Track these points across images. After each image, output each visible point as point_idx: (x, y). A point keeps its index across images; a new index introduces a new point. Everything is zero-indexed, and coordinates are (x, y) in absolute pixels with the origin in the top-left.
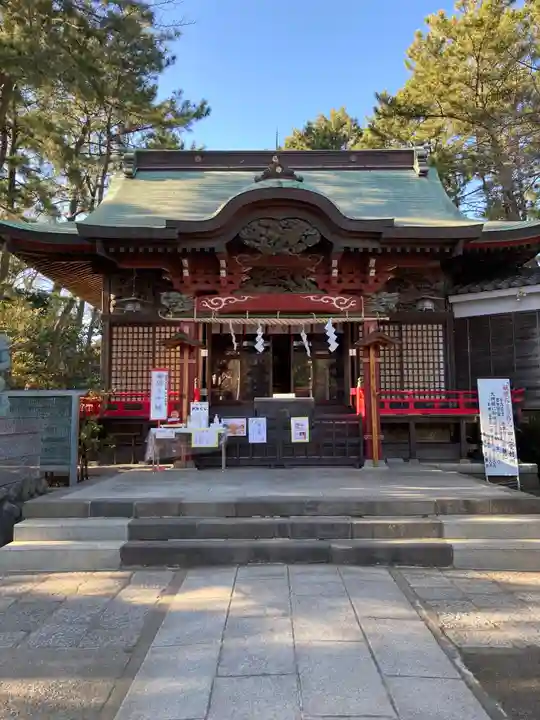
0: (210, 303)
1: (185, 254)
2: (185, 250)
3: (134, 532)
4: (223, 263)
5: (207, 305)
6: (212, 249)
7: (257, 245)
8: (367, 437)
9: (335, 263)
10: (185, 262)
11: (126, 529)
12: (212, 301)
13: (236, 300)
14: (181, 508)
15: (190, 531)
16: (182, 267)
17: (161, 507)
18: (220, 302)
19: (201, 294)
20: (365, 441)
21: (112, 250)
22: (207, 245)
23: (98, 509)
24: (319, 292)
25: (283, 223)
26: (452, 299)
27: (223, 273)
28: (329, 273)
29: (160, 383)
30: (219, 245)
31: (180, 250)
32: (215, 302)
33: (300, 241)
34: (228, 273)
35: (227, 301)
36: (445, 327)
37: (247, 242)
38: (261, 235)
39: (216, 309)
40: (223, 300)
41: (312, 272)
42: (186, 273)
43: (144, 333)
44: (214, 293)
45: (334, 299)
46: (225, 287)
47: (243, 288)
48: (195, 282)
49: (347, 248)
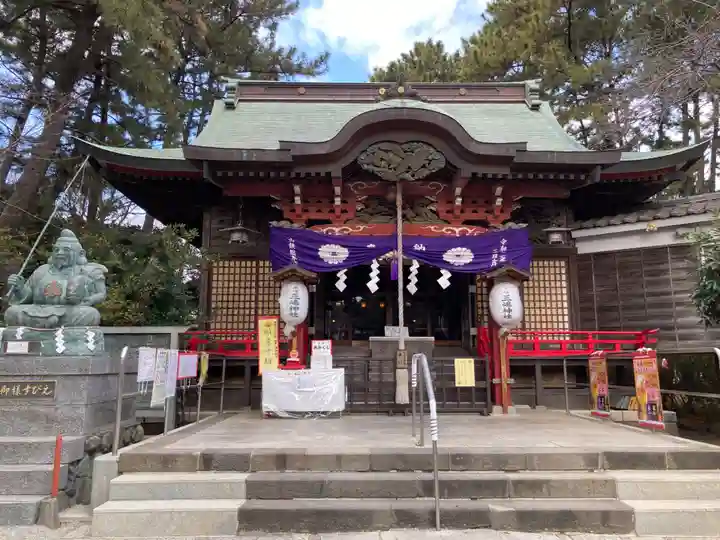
1: (298, 179)
2: (298, 174)
3: (253, 490)
4: (338, 190)
6: (328, 174)
7: (376, 169)
8: (496, 381)
9: (458, 191)
10: (297, 189)
11: (244, 486)
12: (324, 231)
13: (351, 230)
14: (305, 460)
15: (320, 489)
16: (293, 195)
17: (281, 460)
18: (333, 232)
19: (313, 223)
20: (493, 386)
21: (219, 174)
22: (323, 170)
23: (208, 462)
24: (440, 222)
25: (405, 146)
26: (575, 234)
27: (338, 201)
28: (451, 202)
30: (336, 170)
31: (293, 175)
33: (424, 166)
34: (343, 202)
35: (341, 231)
36: (568, 263)
37: (366, 167)
38: (382, 159)
40: (337, 230)
41: (432, 202)
42: (298, 200)
43: (246, 267)
44: (327, 222)
45: (457, 230)
46: (338, 217)
47: (358, 218)
48: (306, 211)
49: (474, 174)
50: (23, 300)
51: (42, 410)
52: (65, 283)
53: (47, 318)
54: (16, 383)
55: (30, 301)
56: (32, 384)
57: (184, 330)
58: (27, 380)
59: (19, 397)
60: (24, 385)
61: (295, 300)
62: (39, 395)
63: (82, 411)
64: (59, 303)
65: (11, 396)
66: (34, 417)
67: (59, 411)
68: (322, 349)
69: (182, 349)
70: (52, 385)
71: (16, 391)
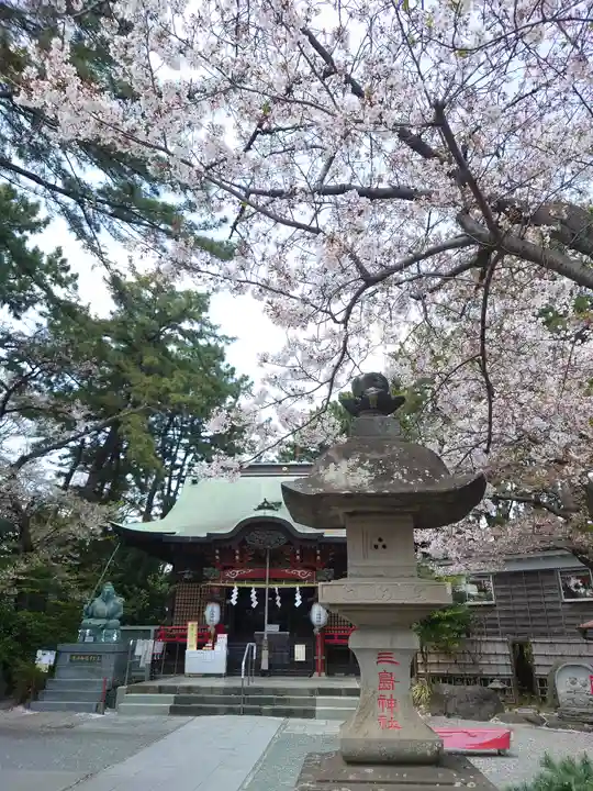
3: (176, 700)
4: (237, 552)
5: (228, 575)
6: (231, 546)
8: (315, 658)
9: (298, 552)
10: (217, 552)
11: (173, 699)
12: (230, 572)
13: (245, 572)
15: (202, 700)
16: (215, 554)
17: (189, 689)
18: (236, 573)
19: (225, 568)
22: (227, 545)
23: (161, 690)
24: (290, 568)
25: (267, 532)
27: (237, 557)
30: (234, 544)
31: (213, 547)
32: (233, 573)
33: (277, 542)
34: (240, 557)
35: (239, 573)
38: (256, 539)
39: (233, 577)
42: (217, 557)
44: (233, 568)
45: (299, 572)
46: (238, 565)
47: (249, 565)
48: (222, 562)
49: (302, 546)
51: (96, 668)
52: (107, 608)
54: (87, 655)
55: (92, 616)
56: (93, 656)
57: (157, 627)
58: (91, 654)
59: (88, 661)
60: (90, 656)
61: (213, 613)
62: (96, 661)
63: (112, 668)
65: (85, 661)
66: (92, 671)
67: (103, 668)
68: (223, 639)
69: (155, 639)
70: (101, 656)
71: (87, 659)
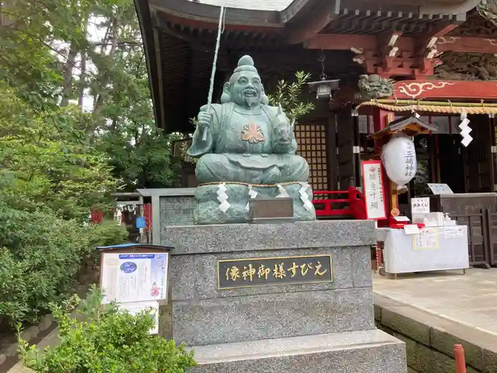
0: (407, 89)
2: (426, 16)
5: (404, 91)
7: (494, 16)
12: (409, 86)
13: (434, 86)
18: (417, 88)
21: (345, 12)
22: (450, 13)
29: (372, 177)
30: (461, 13)
32: (413, 87)
35: (425, 87)
37: (486, 13)
39: (414, 96)
40: (421, 86)
47: (437, 74)
50: (207, 149)
51: (319, 297)
52: (264, 127)
53: (264, 170)
54: (278, 261)
56: (300, 261)
58: (293, 255)
59: (284, 280)
60: (288, 263)
62: (311, 276)
64: (263, 152)
65: (273, 279)
67: (340, 298)
70: (326, 262)
